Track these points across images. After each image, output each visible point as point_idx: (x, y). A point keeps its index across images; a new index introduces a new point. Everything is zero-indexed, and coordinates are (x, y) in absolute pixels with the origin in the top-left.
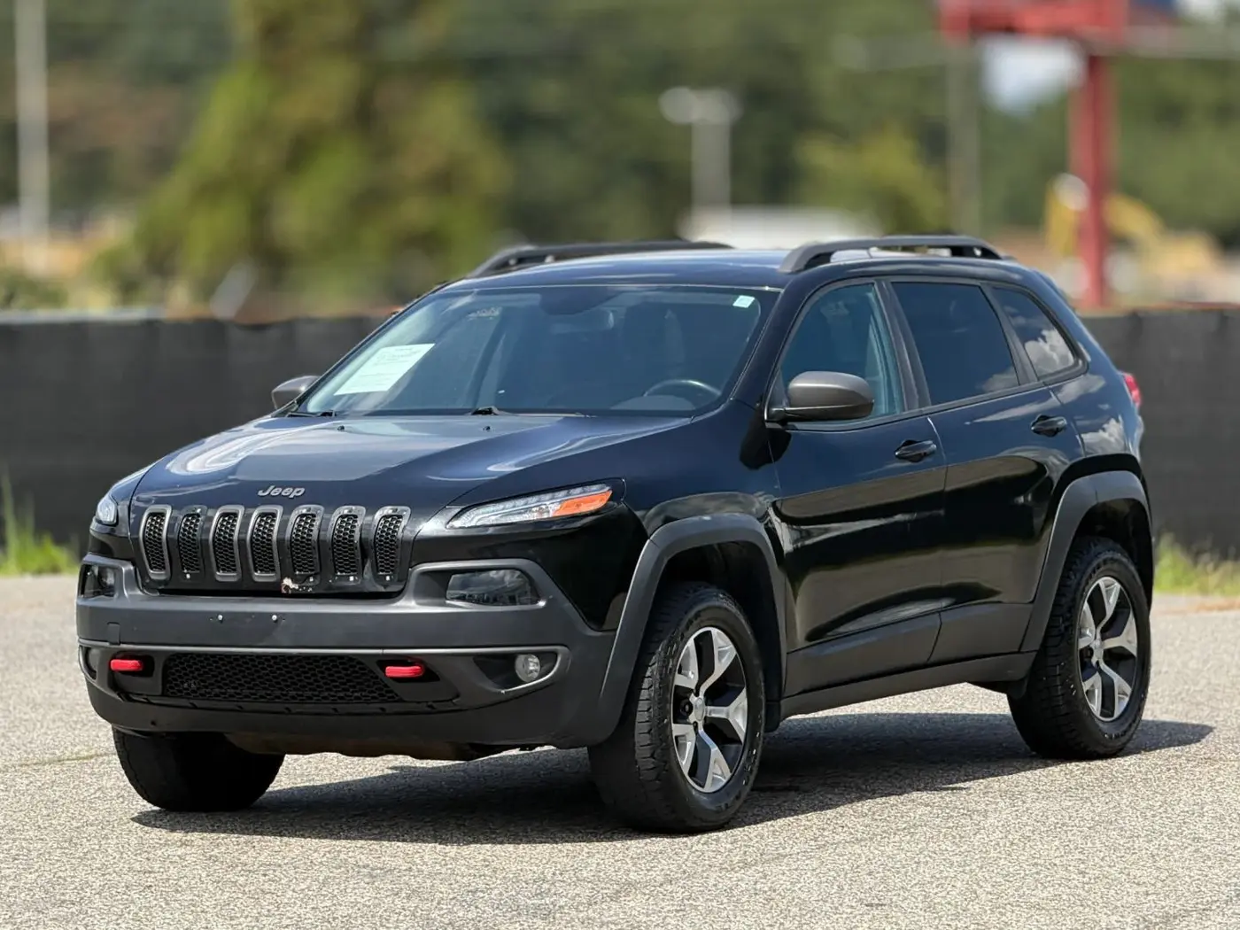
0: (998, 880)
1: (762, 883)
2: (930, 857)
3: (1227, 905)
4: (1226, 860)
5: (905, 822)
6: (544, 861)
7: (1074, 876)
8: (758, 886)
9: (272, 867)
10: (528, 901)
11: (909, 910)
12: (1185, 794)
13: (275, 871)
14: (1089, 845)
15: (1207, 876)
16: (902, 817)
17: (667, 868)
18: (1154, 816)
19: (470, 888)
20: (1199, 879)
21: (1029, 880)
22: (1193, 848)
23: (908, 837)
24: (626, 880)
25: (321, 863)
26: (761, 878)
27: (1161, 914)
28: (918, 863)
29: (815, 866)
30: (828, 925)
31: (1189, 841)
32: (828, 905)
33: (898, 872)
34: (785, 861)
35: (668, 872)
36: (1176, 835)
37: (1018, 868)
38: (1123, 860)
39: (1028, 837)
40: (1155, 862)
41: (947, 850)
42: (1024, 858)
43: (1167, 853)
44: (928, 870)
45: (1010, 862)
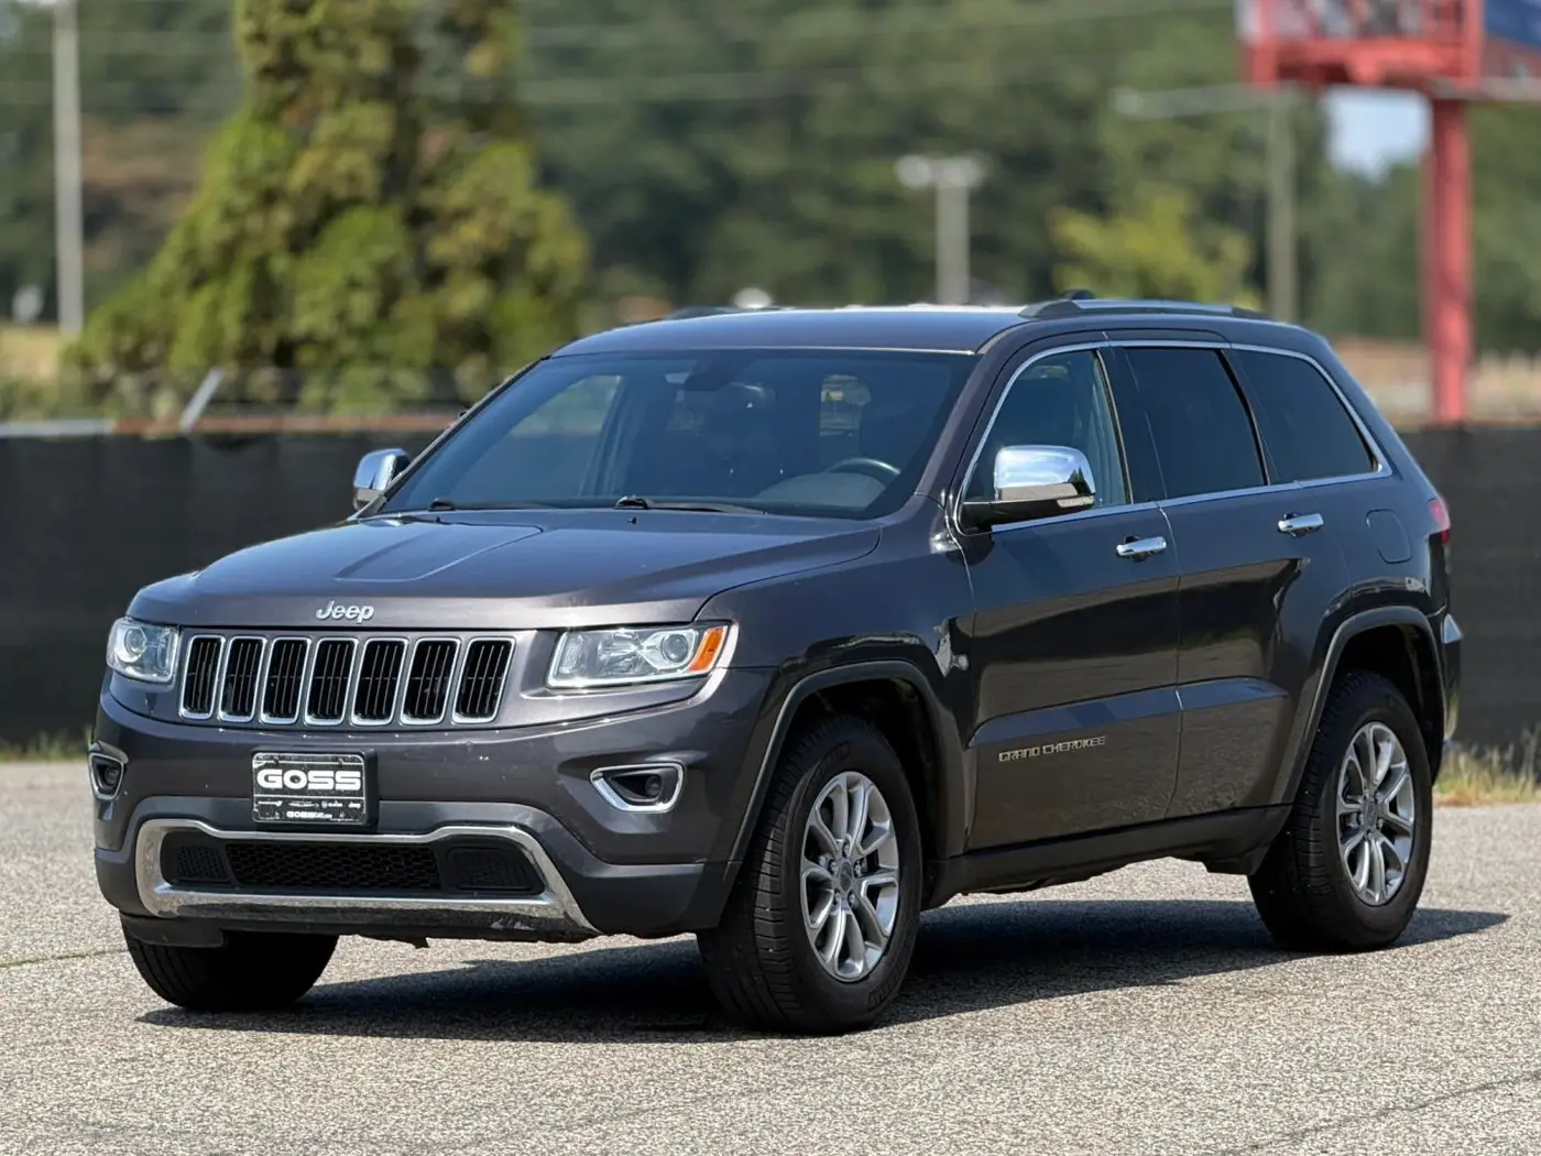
0: (903, 1141)
1: (596, 1145)
2: (832, 1112)
4: (1212, 1117)
5: (824, 1069)
6: (331, 1117)
7: (1005, 1136)
8: (588, 1149)
12: (1206, 1037)
14: (1047, 1097)
15: (1176, 1136)
16: (825, 1062)
17: (484, 1125)
18: (1148, 1062)
20: (1164, 1141)
21: (945, 1142)
22: (1177, 1102)
23: (818, 1088)
24: (423, 1140)
25: (41, 1120)
26: (598, 1138)
28: (812, 1120)
29: (675, 1123)
31: (1176, 1094)
33: (779, 1131)
34: (642, 1118)
35: (482, 1132)
36: (1164, 1086)
37: (937, 1126)
38: (1080, 1116)
39: (972, 1088)
40: (1118, 1119)
41: (858, 1104)
42: (952, 1114)
43: (1141, 1108)
44: (818, 1129)
45: (932, 1119)
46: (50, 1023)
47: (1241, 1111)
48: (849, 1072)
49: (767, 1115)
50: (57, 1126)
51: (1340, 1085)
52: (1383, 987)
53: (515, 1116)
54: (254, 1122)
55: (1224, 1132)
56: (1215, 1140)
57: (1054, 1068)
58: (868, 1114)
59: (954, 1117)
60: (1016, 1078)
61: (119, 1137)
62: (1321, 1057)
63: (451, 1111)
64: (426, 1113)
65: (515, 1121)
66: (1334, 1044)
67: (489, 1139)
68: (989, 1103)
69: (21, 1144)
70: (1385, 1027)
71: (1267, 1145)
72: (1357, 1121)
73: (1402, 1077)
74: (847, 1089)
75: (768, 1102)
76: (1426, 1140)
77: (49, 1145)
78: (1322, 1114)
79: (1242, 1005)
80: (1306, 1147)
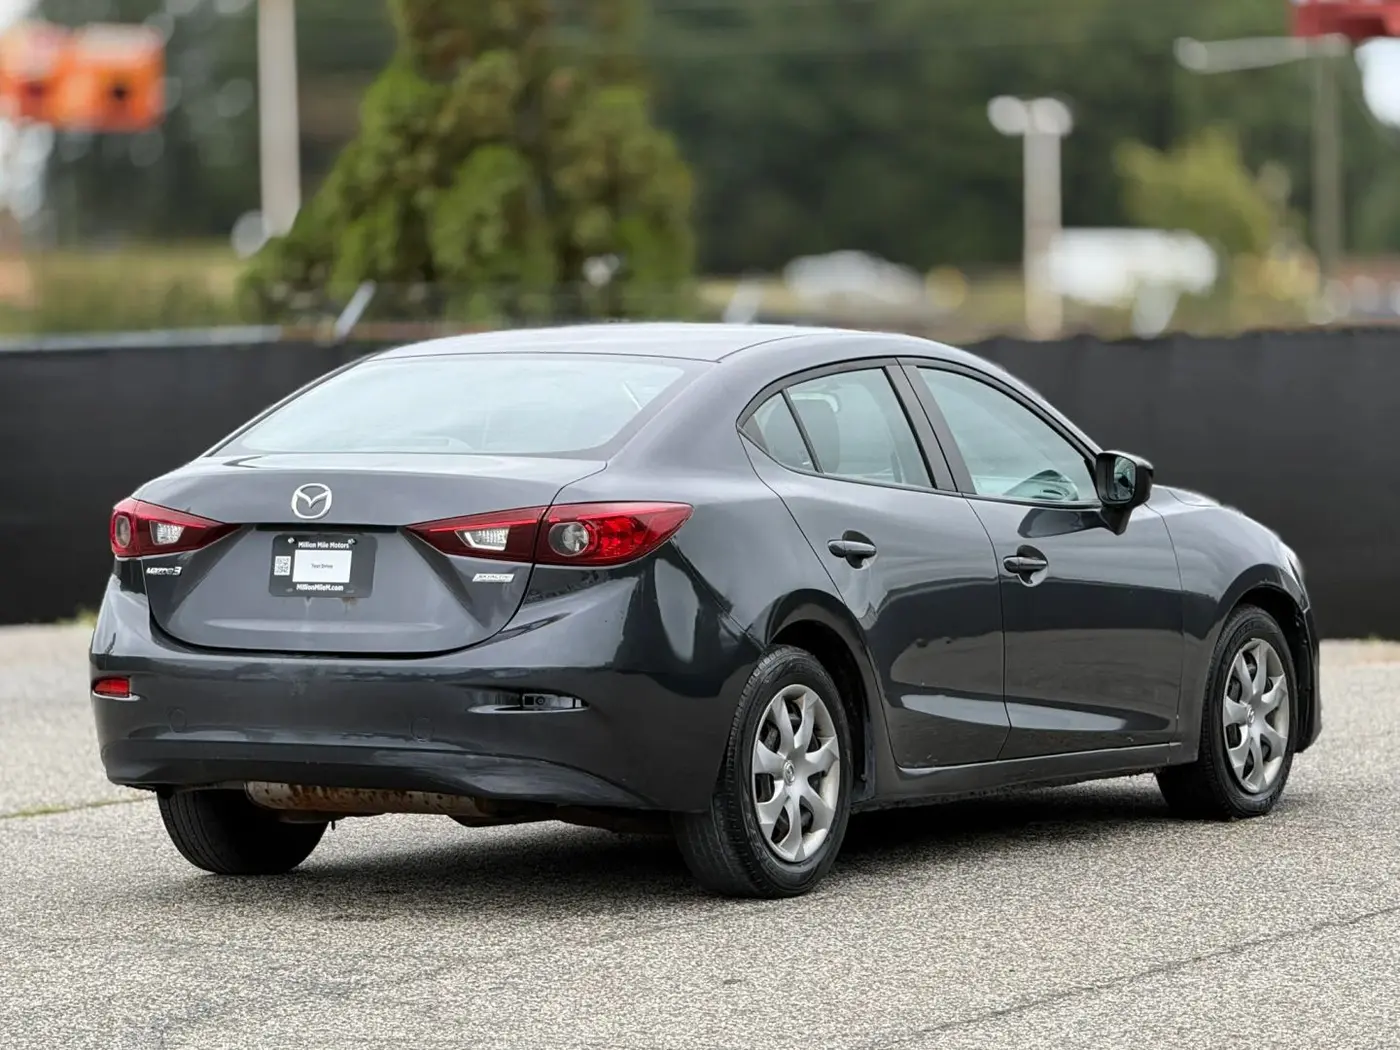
0: (886, 955)
1: (613, 959)
2: (827, 929)
3: (1131, 981)
4: (1165, 933)
7: (977, 950)
8: (605, 963)
9: (67, 942)
10: (330, 979)
11: (761, 988)
12: (1171, 862)
13: (66, 945)
14: (1020, 916)
15: (1130, 950)
18: (1116, 883)
19: (276, 965)
20: (1117, 954)
22: (1135, 919)
23: (819, 908)
24: (460, 956)
25: (126, 938)
26: (616, 953)
27: (1047, 992)
28: (809, 936)
30: (656, 1005)
31: (1137, 912)
32: (670, 982)
33: (779, 946)
34: (658, 935)
35: (514, 947)
36: (1126, 906)
37: (919, 941)
38: (1045, 932)
39: (956, 907)
40: (1080, 934)
41: (852, 921)
42: (934, 930)
43: (1102, 925)
44: (813, 944)
45: (914, 935)
46: (155, 852)
47: (1192, 927)
48: (849, 894)
49: (769, 932)
50: (140, 943)
51: (1283, 904)
52: (1336, 817)
53: (546, 934)
54: (313, 940)
55: (1173, 946)
56: (1163, 952)
57: (1031, 889)
58: (858, 931)
59: (935, 934)
60: (996, 899)
61: (191, 953)
62: (1270, 879)
63: (491, 929)
64: (468, 931)
65: (545, 938)
66: (1283, 867)
67: (519, 954)
68: (967, 921)
69: (103, 960)
70: (1331, 852)
71: (1209, 957)
72: (1292, 935)
73: (1339, 896)
74: (845, 909)
75: (773, 920)
76: (1351, 953)
77: (128, 960)
78: (1263, 929)
79: (1208, 833)
80: (1244, 959)
